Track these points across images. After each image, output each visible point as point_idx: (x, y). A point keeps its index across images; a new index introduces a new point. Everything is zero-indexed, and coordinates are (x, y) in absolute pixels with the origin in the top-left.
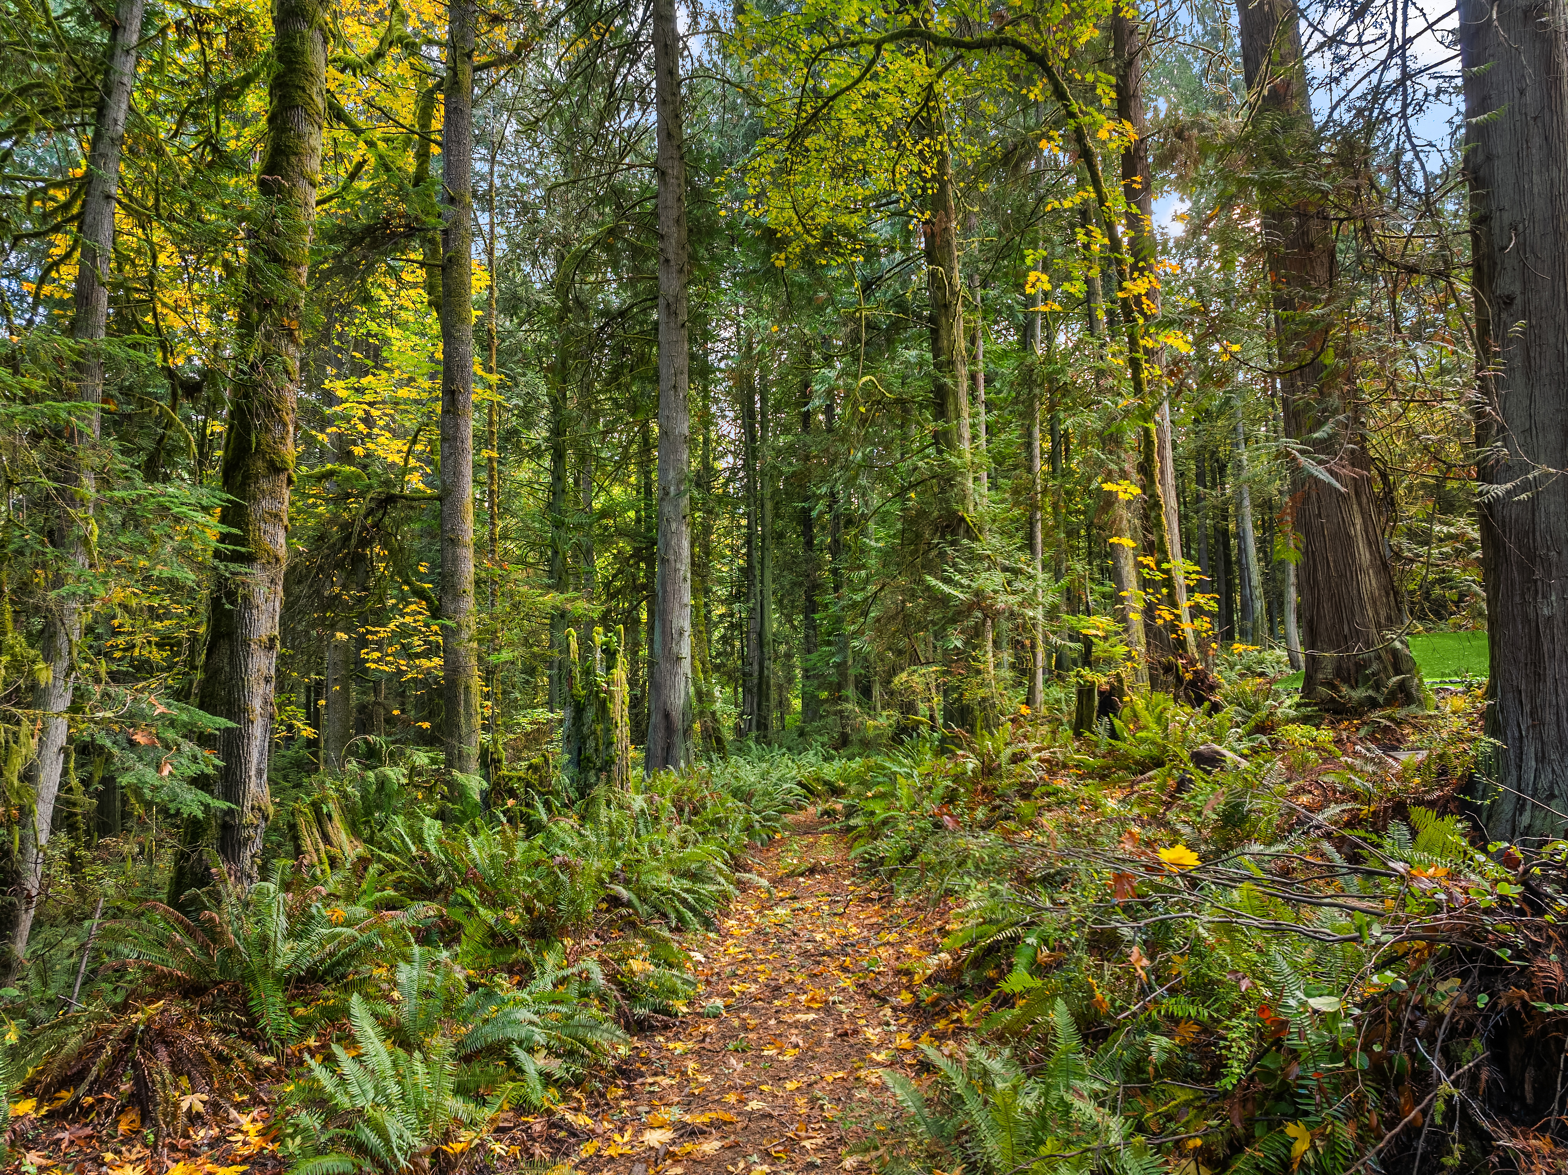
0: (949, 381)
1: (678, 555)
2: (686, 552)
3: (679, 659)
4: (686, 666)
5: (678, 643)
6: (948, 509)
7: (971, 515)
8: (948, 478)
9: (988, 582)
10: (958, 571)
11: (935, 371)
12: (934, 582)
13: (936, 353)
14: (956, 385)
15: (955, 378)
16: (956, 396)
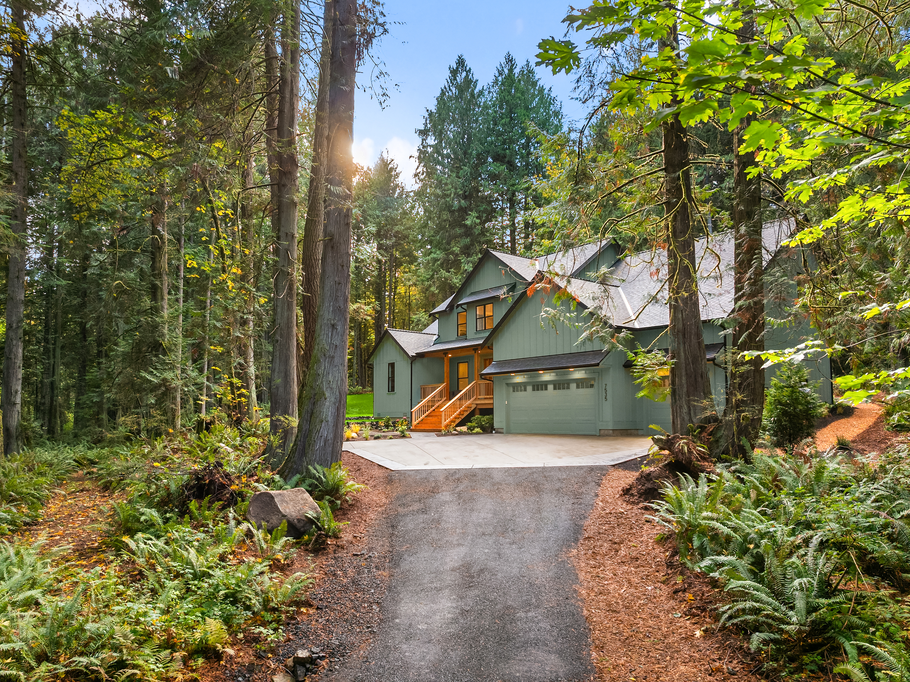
0: (158, 283)
1: (16, 356)
2: (20, 355)
3: (15, 404)
4: (18, 407)
5: (15, 397)
6: (155, 340)
7: (165, 343)
8: (155, 327)
9: (169, 375)
10: (156, 369)
11: (152, 278)
12: (144, 374)
13: (153, 268)
14: (162, 284)
15: (161, 281)
16: (162, 289)
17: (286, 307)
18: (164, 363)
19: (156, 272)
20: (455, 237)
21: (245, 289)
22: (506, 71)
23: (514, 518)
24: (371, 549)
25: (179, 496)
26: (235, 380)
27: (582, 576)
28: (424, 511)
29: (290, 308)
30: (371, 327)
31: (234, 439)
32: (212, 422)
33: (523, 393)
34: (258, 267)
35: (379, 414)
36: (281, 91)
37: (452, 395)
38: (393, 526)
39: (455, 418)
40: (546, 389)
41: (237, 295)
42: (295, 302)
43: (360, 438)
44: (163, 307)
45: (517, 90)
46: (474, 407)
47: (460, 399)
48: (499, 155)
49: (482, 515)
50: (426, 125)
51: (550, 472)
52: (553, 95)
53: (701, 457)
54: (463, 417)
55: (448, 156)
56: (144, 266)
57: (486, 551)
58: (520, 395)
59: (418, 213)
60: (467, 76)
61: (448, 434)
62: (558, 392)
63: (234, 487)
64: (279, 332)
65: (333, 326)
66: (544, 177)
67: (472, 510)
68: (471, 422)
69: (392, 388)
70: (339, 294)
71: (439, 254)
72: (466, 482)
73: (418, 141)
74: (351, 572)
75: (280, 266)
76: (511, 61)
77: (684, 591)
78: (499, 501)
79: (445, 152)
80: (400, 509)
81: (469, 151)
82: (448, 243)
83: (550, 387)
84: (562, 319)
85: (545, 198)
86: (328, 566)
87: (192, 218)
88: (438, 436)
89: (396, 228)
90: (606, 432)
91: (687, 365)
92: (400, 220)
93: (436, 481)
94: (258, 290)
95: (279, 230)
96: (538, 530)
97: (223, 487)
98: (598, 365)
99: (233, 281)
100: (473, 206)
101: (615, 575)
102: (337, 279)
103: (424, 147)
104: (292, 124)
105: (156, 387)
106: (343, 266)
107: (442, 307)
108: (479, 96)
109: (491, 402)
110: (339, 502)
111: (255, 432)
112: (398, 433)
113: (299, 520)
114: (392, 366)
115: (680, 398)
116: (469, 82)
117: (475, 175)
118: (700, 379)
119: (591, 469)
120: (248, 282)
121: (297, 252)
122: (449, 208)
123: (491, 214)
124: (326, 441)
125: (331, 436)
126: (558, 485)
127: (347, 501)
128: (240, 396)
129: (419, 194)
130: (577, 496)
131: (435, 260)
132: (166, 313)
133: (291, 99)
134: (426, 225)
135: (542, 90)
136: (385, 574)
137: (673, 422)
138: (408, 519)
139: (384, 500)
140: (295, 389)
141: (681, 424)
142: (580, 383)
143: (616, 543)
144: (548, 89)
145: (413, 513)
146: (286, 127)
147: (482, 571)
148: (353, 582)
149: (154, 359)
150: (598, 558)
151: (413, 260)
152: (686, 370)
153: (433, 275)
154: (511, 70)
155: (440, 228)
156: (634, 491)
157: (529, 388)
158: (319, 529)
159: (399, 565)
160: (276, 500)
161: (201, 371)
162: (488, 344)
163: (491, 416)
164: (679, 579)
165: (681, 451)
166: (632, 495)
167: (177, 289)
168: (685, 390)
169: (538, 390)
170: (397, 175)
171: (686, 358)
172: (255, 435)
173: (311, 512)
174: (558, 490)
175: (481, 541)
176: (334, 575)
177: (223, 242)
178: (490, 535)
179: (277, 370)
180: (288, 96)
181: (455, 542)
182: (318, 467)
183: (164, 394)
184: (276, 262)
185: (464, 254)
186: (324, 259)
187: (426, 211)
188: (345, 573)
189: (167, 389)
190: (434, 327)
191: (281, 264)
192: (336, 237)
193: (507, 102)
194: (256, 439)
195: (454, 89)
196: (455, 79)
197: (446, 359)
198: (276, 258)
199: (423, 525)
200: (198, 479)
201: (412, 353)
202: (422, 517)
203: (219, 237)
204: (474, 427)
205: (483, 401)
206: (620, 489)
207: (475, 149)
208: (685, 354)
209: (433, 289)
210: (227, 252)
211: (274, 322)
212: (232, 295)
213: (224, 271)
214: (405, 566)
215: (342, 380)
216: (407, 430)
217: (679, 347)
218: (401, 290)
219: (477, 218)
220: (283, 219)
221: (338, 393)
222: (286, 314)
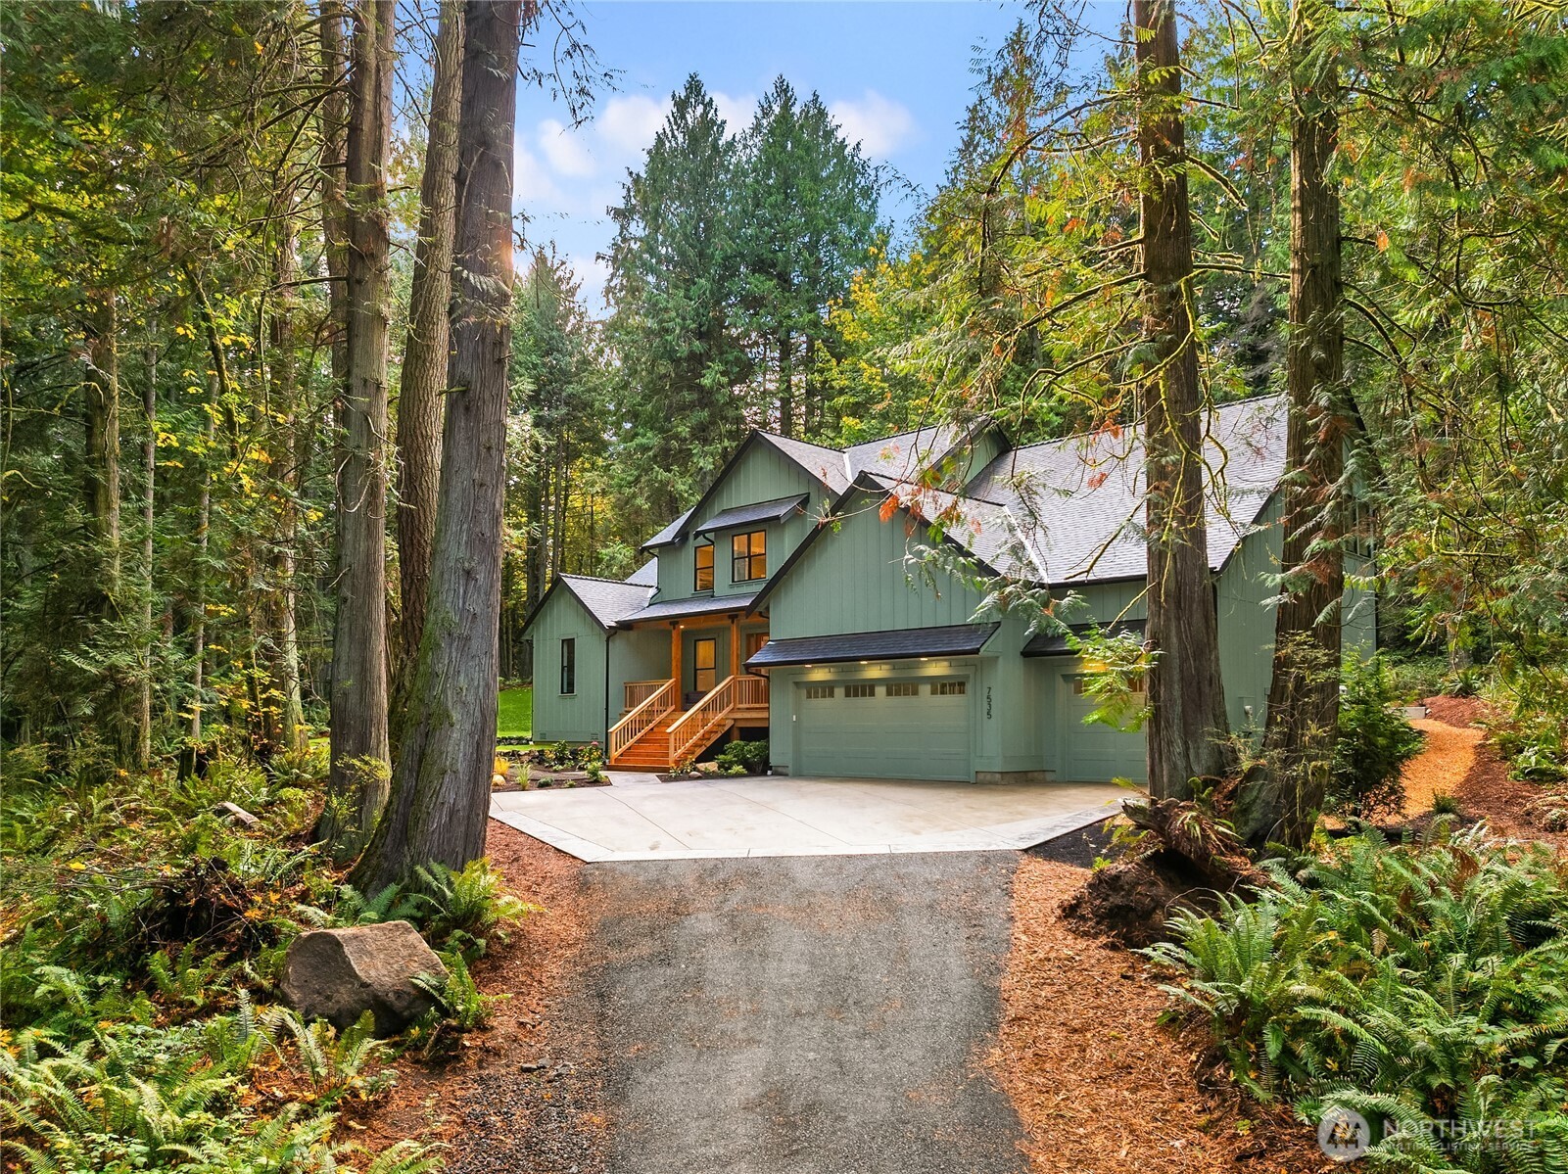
0: (99, 477)
6: (92, 589)
7: (115, 593)
8: (93, 563)
9: (122, 659)
10: (95, 646)
11: (86, 467)
12: (69, 657)
13: (89, 449)
14: (107, 480)
15: (106, 474)
16: (107, 490)
17: (363, 532)
18: (111, 635)
19: (96, 455)
20: (683, 408)
21: (277, 492)
22: (777, 109)
23: (854, 974)
24: (558, 1054)
25: (128, 935)
26: (257, 673)
27: (1025, 1113)
28: (665, 959)
29: (371, 533)
30: (520, 568)
31: (256, 791)
32: (212, 753)
33: (828, 701)
34: (304, 449)
35: (543, 735)
36: (355, 90)
37: (687, 702)
38: (601, 996)
39: (695, 745)
40: (872, 694)
41: (260, 503)
42: (383, 521)
43: (514, 786)
44: (109, 525)
45: (797, 143)
46: (729, 723)
47: (704, 709)
48: (762, 261)
49: (788, 967)
50: (627, 198)
51: (906, 865)
52: (863, 155)
53: (1226, 846)
54: (709, 744)
55: (669, 260)
56: (70, 443)
57: (811, 1055)
58: (822, 703)
59: (609, 364)
60: (705, 113)
61: (682, 777)
62: (895, 700)
63: (253, 914)
64: (348, 581)
65: (468, 574)
66: (847, 304)
67: (764, 956)
68: (724, 753)
69: (568, 686)
70: (481, 507)
71: (651, 439)
72: (741, 889)
73: (613, 228)
74: (520, 1117)
75: (350, 445)
76: (786, 91)
77: (1261, 1155)
78: (817, 933)
79: (663, 251)
80: (613, 954)
81: (709, 251)
82: (667, 419)
83: (880, 691)
84: (948, 568)
85: (847, 343)
86: (467, 1102)
87: (171, 353)
88: (664, 780)
89: (570, 389)
90: (989, 777)
91: (1184, 660)
92: (577, 375)
93: (679, 887)
94: (304, 494)
95: (348, 374)
96: (911, 1003)
97: (227, 912)
98: (976, 651)
99: (255, 477)
100: (714, 351)
101: (1095, 1111)
102: (476, 475)
103: (624, 240)
104: (377, 157)
105: (95, 682)
106: (489, 449)
107: (666, 534)
108: (726, 152)
109: (764, 715)
110: (482, 942)
111: (298, 776)
112: (584, 774)
113: (398, 994)
114: (569, 644)
115: (1169, 726)
116: (709, 126)
117: (719, 296)
118: (1207, 690)
119: (987, 858)
120: (282, 479)
121: (386, 421)
122: (670, 354)
123: (745, 371)
124: (452, 813)
125: (463, 802)
126: (928, 896)
127: (499, 938)
128: (268, 702)
129: (613, 326)
130: (973, 920)
131: (645, 449)
132: (115, 537)
133: (377, 106)
134: (626, 386)
135: (843, 145)
136: (597, 1120)
137: (1152, 770)
138: (632, 978)
139: (575, 931)
140: (383, 697)
141: (1171, 776)
142: (941, 686)
143: (1075, 1031)
144: (853, 144)
145: (643, 963)
146: (366, 162)
147: (810, 1108)
148: (528, 1147)
149: (91, 626)
150: (1048, 1066)
151: (600, 447)
152: (1181, 671)
153: (640, 476)
154: (786, 107)
155: (653, 390)
156: (1086, 911)
157: (839, 692)
158: (445, 1012)
159: (625, 1097)
160: (346, 950)
161: (190, 650)
162: (760, 608)
163: (763, 743)
164: (1243, 1128)
165: (1186, 834)
166: (1083, 918)
167: (142, 489)
168: (1179, 709)
169: (856, 695)
170: (572, 292)
171: (1182, 648)
172: (297, 783)
173: (424, 976)
174: (931, 906)
175: (795, 1030)
176: (484, 1125)
177: (231, 399)
178: (813, 1015)
179: (344, 658)
180: (369, 97)
181: (741, 1036)
182: (437, 868)
183: (113, 695)
184: (344, 437)
185: (698, 439)
186: (448, 434)
187: (626, 358)
188: (507, 1117)
189: (118, 687)
190: (649, 572)
191: (352, 444)
192: (476, 386)
193: (779, 165)
194: (300, 792)
195: (680, 137)
196: (683, 117)
197: (674, 634)
198: (344, 431)
199: (665, 993)
200: (170, 896)
201: (608, 621)
202: (661, 975)
203: (223, 390)
204: (731, 764)
205: (748, 714)
206: (1055, 903)
207: (720, 246)
208: (1180, 639)
209: (640, 501)
210: (242, 419)
211: (336, 560)
212: (250, 502)
213: (233, 455)
214: (639, 1097)
215: (487, 685)
216: (603, 769)
217: (1167, 626)
218: (576, 501)
219: (723, 374)
220: (358, 351)
221: (478, 714)
222: (363, 546)
